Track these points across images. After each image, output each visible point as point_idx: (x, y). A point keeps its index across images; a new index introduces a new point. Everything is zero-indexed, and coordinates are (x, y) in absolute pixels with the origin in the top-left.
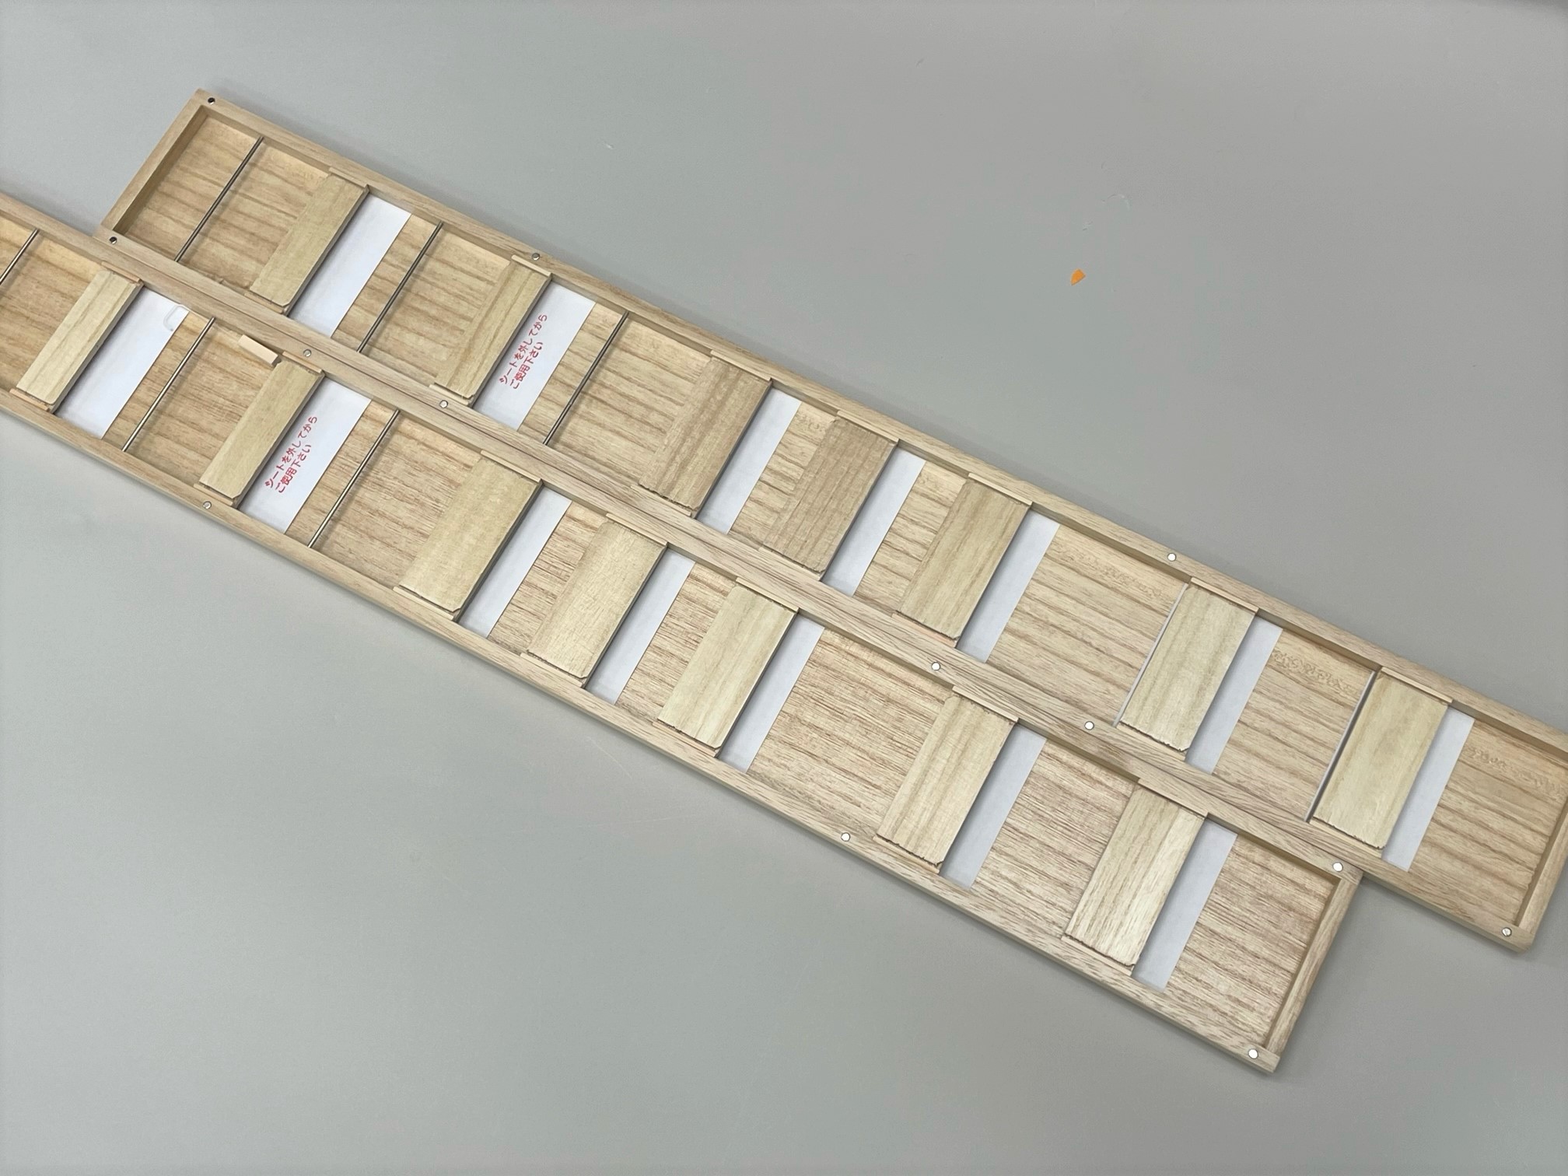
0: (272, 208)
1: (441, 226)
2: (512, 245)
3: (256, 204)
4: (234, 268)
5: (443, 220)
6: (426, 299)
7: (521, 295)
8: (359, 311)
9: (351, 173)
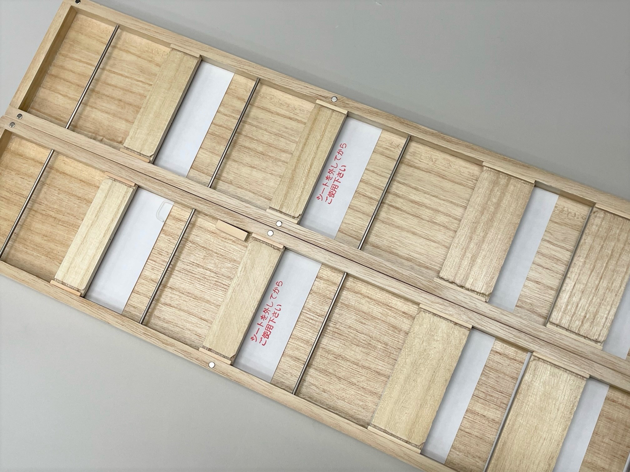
0: (131, 78)
1: (259, 82)
2: (314, 92)
3: (120, 77)
4: (110, 128)
5: (260, 77)
6: (254, 139)
7: (327, 131)
8: (205, 154)
9: (188, 48)
